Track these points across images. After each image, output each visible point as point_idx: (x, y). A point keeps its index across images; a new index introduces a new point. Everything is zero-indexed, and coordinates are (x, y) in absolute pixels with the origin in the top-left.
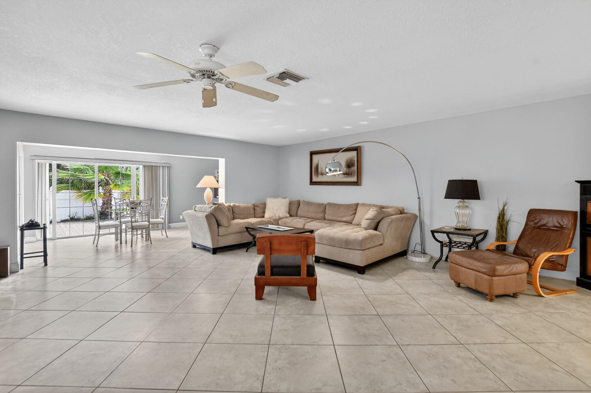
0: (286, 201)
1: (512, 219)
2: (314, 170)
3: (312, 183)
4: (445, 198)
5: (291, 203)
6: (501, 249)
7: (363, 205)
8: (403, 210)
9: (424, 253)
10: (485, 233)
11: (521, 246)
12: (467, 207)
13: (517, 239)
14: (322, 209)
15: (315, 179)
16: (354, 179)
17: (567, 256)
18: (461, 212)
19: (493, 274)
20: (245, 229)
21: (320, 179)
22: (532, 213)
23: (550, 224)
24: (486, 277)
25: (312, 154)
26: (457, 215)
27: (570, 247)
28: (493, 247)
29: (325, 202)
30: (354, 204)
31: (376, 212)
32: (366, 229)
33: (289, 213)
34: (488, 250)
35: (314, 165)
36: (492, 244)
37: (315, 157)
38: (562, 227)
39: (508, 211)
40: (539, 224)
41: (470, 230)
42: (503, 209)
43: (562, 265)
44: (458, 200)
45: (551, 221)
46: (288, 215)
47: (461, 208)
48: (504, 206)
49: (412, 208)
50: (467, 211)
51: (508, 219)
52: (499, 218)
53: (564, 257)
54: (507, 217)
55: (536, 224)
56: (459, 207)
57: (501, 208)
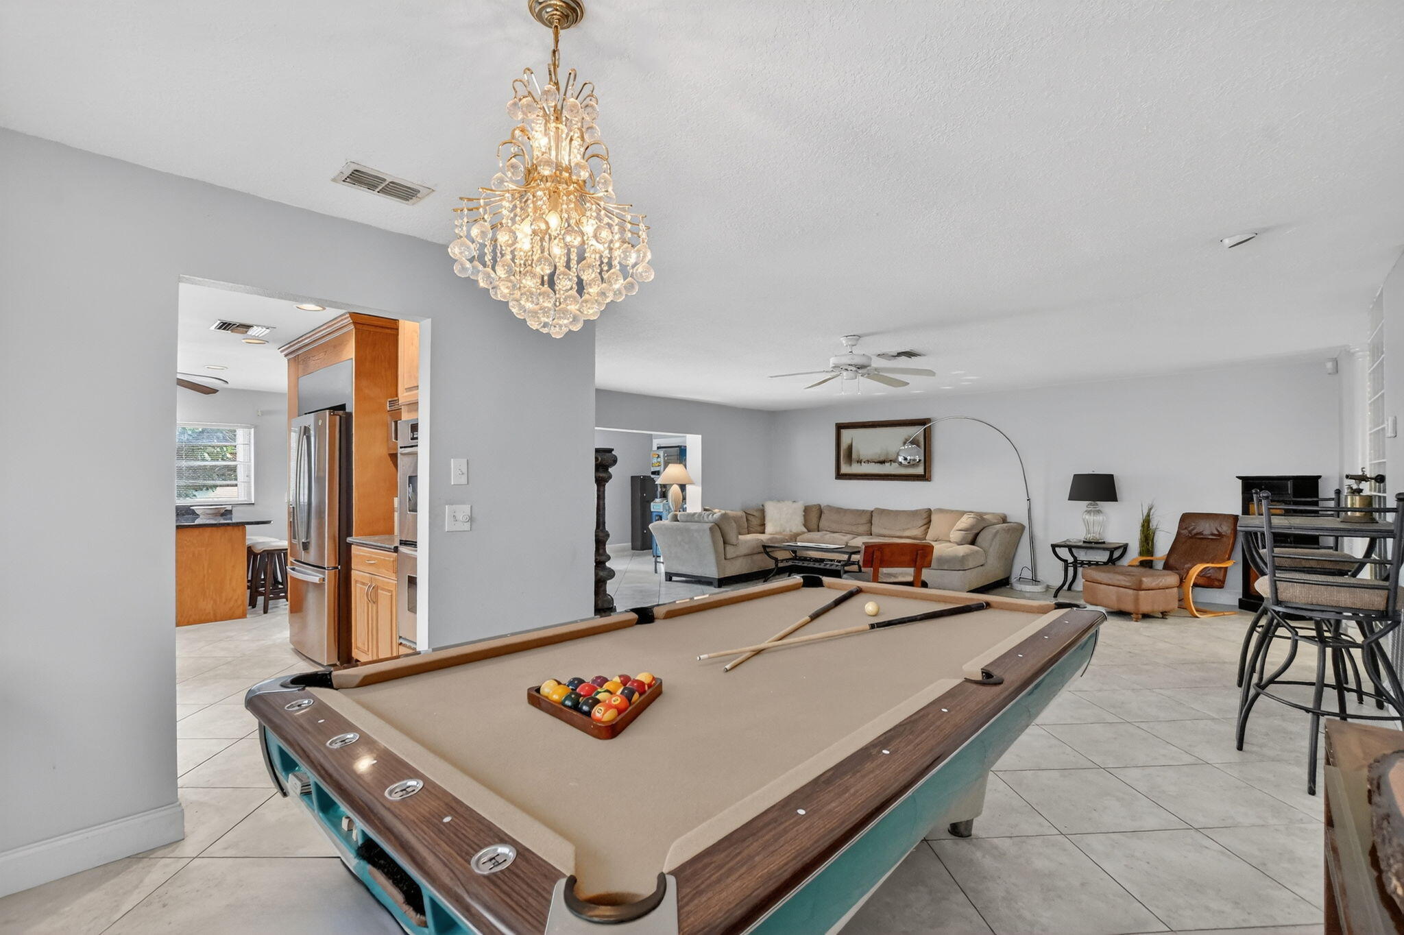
0: (799, 507)
1: (1160, 527)
2: (844, 455)
3: (840, 476)
4: (1069, 500)
5: (807, 510)
6: (1147, 564)
7: (941, 511)
8: (1006, 517)
9: (1035, 581)
10: (1125, 548)
11: (1171, 561)
12: (1099, 512)
13: (1167, 553)
14: (865, 519)
15: (845, 469)
16: (920, 470)
17: (1227, 568)
18: (1091, 518)
19: (1139, 588)
20: (762, 550)
21: (856, 469)
22: (1186, 518)
23: (1207, 532)
24: (1131, 592)
25: (840, 427)
26: (1087, 523)
27: (1229, 559)
28: (1137, 563)
29: (871, 508)
30: (924, 509)
31: (975, 520)
32: (960, 544)
33: (805, 525)
34: (1129, 566)
35: (844, 446)
36: (1134, 559)
37: (844, 432)
38: (1220, 535)
39: (1154, 516)
40: (1194, 532)
41: (1104, 543)
42: (1148, 515)
43: (1219, 580)
44: (1086, 503)
45: (1207, 528)
46: (805, 530)
47: (1092, 514)
48: (1150, 510)
49: (1018, 514)
50: (1099, 518)
51: (1154, 527)
52: (1143, 526)
53: (1223, 570)
54: (1153, 524)
55: (1190, 532)
56: (1089, 512)
57: (1145, 514)
